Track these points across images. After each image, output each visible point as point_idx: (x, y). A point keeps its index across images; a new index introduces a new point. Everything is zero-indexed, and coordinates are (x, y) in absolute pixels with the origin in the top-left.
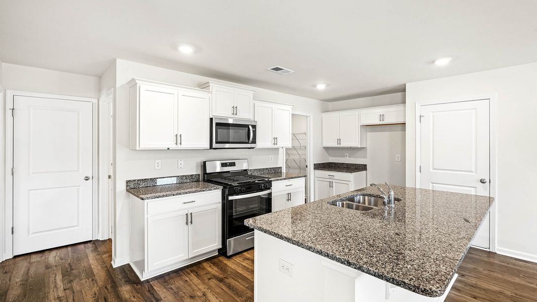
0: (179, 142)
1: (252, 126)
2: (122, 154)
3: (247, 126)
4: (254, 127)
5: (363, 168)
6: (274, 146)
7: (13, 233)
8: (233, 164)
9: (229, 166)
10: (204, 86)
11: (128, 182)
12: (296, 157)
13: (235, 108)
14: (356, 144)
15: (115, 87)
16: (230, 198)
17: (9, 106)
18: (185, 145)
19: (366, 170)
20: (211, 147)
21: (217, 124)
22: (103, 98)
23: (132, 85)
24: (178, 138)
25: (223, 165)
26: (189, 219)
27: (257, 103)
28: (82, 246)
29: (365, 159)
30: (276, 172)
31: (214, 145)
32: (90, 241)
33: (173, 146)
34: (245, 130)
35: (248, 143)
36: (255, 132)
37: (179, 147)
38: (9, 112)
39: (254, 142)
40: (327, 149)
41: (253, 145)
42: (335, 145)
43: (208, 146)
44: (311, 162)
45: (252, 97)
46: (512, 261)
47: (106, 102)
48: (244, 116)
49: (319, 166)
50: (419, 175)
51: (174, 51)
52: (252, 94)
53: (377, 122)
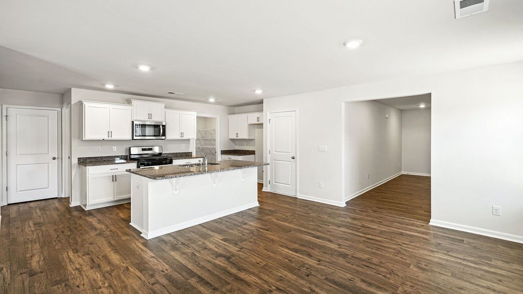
0: (110, 135)
1: (162, 125)
2: (75, 143)
3: (159, 126)
4: (164, 126)
5: (253, 153)
6: (184, 138)
7: (7, 190)
8: (151, 149)
9: (147, 150)
10: (129, 102)
11: (79, 159)
14: (246, 137)
15: (71, 104)
17: (4, 114)
18: (115, 137)
19: (255, 154)
20: (133, 139)
21: (138, 125)
22: (64, 108)
23: (81, 104)
24: (110, 133)
25: (143, 150)
26: (114, 178)
27: (166, 110)
28: (51, 200)
29: (254, 147)
30: (188, 155)
31: (135, 138)
32: (57, 198)
33: (106, 138)
34: (157, 128)
35: (159, 136)
36: (164, 129)
37: (110, 138)
38: (4, 118)
39: (164, 134)
40: (231, 140)
41: (163, 138)
42: (235, 137)
43: (131, 138)
44: (218, 150)
45: (164, 107)
46: (316, 204)
47: (66, 111)
48: (157, 119)
49: (224, 152)
50: (269, 156)
51: (102, 87)
52: (163, 106)
53: (256, 122)
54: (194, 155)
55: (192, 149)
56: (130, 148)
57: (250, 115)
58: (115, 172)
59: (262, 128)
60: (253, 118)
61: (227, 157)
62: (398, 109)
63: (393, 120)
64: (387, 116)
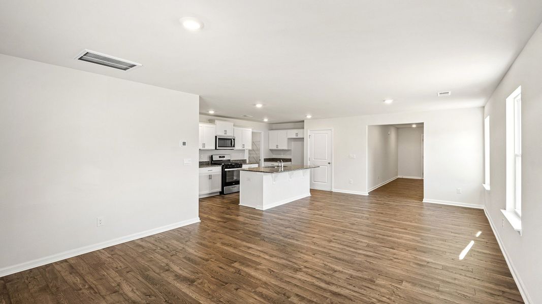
3: (231, 139)
4: (234, 139)
5: (290, 160)
6: (243, 149)
8: (224, 157)
9: (222, 157)
12: (255, 156)
13: (226, 131)
14: (285, 148)
16: (226, 170)
18: (207, 148)
20: (216, 149)
21: (219, 139)
24: (204, 145)
25: (220, 157)
26: (210, 177)
27: (235, 128)
29: (290, 156)
30: (244, 161)
31: (218, 148)
33: (201, 148)
34: (230, 141)
35: (231, 147)
36: (234, 142)
37: (204, 148)
39: (234, 146)
40: (271, 150)
41: (233, 148)
42: (275, 148)
43: (214, 148)
44: (262, 158)
48: (229, 135)
49: (266, 160)
50: (309, 162)
51: (207, 113)
52: (232, 124)
53: (295, 137)
54: (247, 161)
55: (246, 157)
56: (212, 156)
57: (289, 131)
58: (210, 173)
59: (304, 141)
60: (292, 134)
61: (270, 164)
62: (396, 128)
63: (393, 135)
64: (389, 133)
